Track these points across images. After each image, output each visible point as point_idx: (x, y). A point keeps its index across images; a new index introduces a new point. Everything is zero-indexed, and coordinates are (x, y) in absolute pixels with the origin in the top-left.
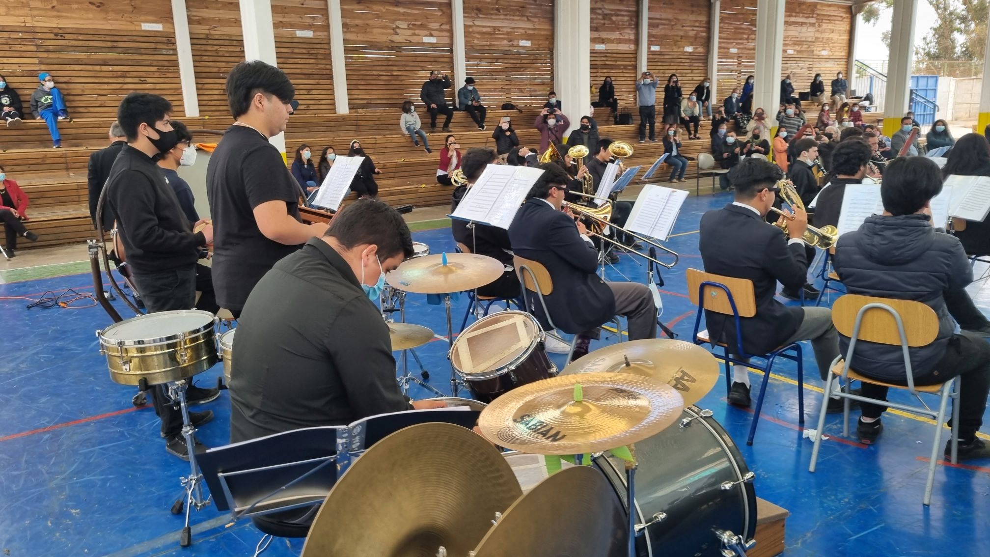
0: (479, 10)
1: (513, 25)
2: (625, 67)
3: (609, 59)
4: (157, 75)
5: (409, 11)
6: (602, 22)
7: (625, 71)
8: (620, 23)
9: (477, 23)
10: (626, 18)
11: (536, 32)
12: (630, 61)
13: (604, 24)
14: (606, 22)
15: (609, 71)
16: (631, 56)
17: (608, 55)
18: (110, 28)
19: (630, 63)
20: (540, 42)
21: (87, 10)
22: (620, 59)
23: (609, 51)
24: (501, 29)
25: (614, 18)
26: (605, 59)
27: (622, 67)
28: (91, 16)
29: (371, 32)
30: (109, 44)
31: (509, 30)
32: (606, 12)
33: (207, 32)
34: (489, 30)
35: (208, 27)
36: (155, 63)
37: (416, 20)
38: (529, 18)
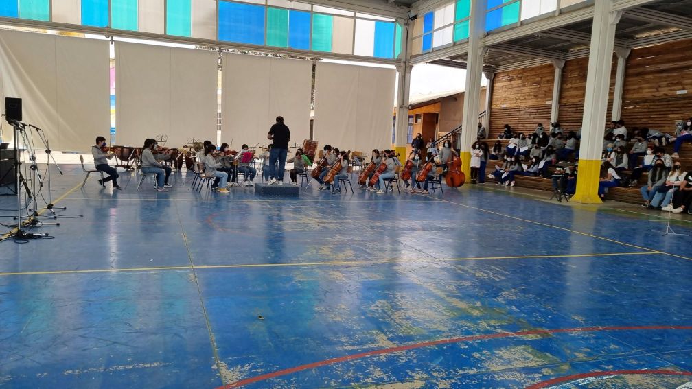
5: (669, 75)
21: (533, 98)
29: (641, 93)
35: (566, 100)
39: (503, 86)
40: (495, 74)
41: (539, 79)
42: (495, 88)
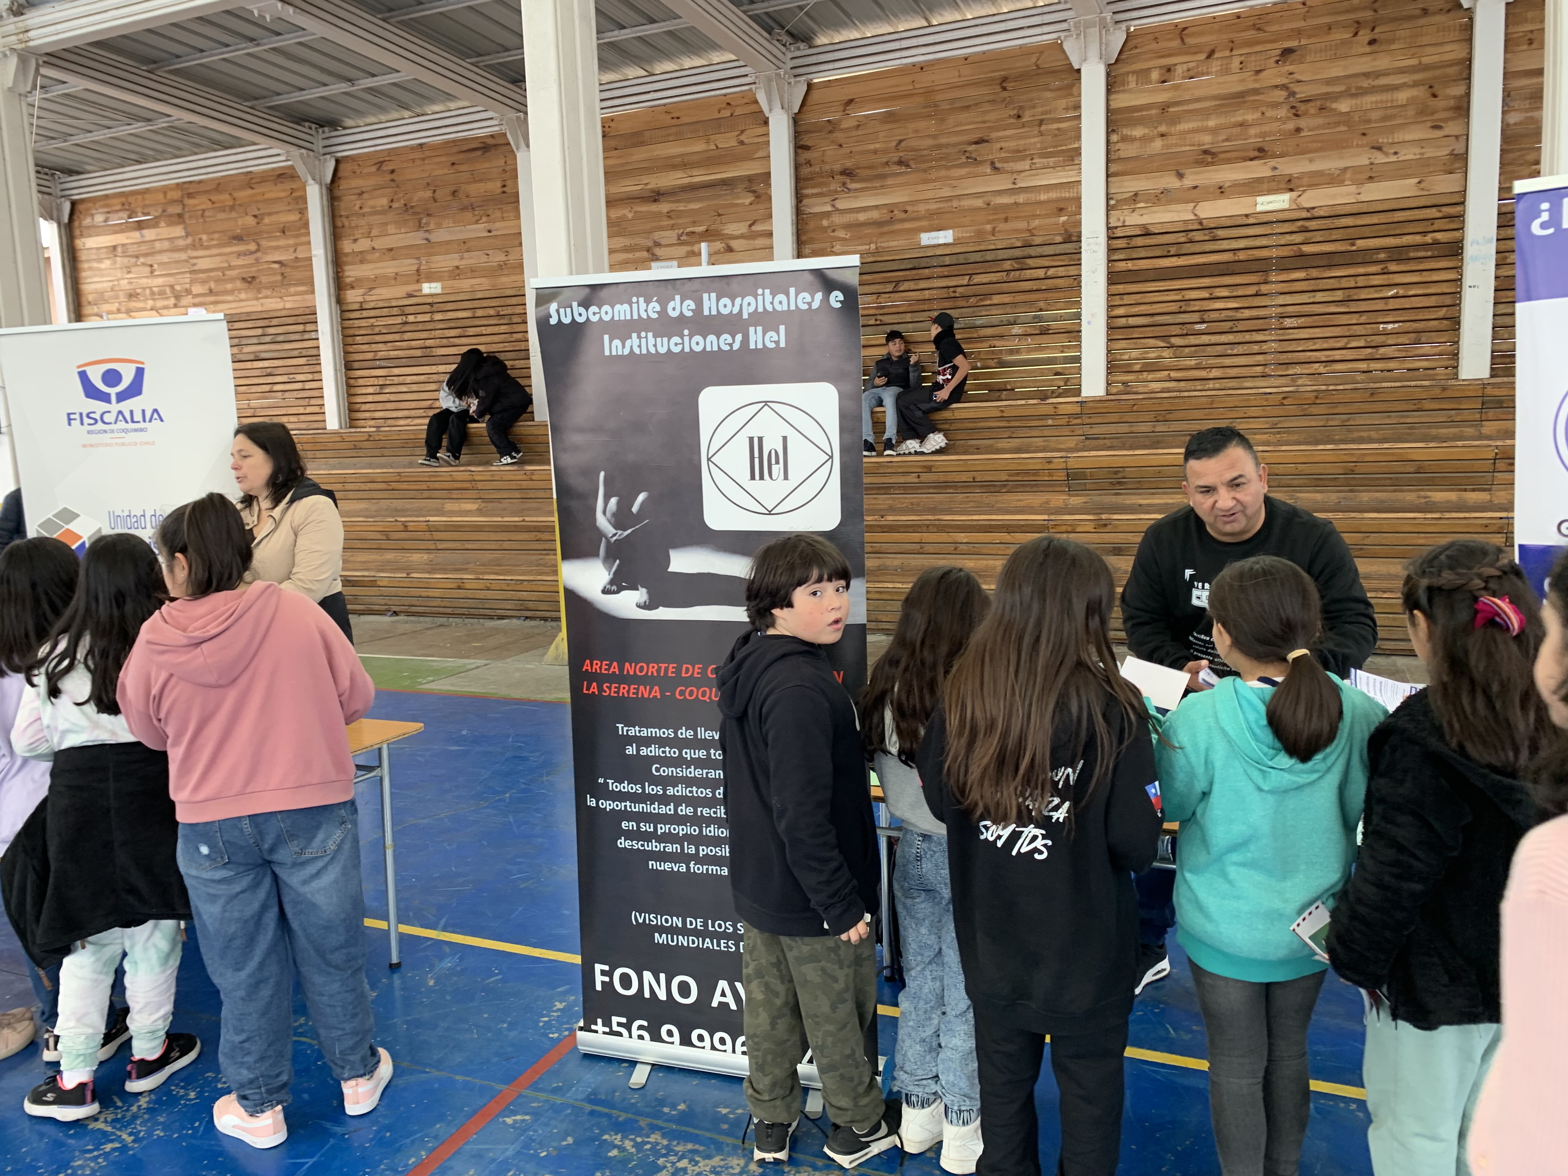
0: (847, 173)
1: (946, 192)
2: (1399, 254)
3: (1318, 236)
4: (306, 369)
5: (681, 207)
6: (1291, 126)
7: (1393, 267)
8: (1374, 115)
9: (841, 205)
10: (1402, 96)
11: (1021, 198)
12: (1424, 233)
13: (1298, 130)
14: (1303, 123)
15: (1314, 273)
16: (1433, 213)
17: (1312, 225)
18: (259, 309)
19: (1429, 239)
20: (1036, 222)
21: (240, 290)
22: (1367, 231)
23: (1317, 213)
24: (908, 208)
25: (1343, 106)
26: (1298, 238)
27: (1382, 256)
28: (243, 296)
30: (259, 332)
31: (934, 206)
32: (1302, 91)
33: (360, 299)
34: (875, 215)
35: (362, 291)
36: (304, 353)
37: (694, 223)
38: (998, 165)
39: (114, 248)
40: (74, 204)
41: (250, 221)
42: (83, 256)
